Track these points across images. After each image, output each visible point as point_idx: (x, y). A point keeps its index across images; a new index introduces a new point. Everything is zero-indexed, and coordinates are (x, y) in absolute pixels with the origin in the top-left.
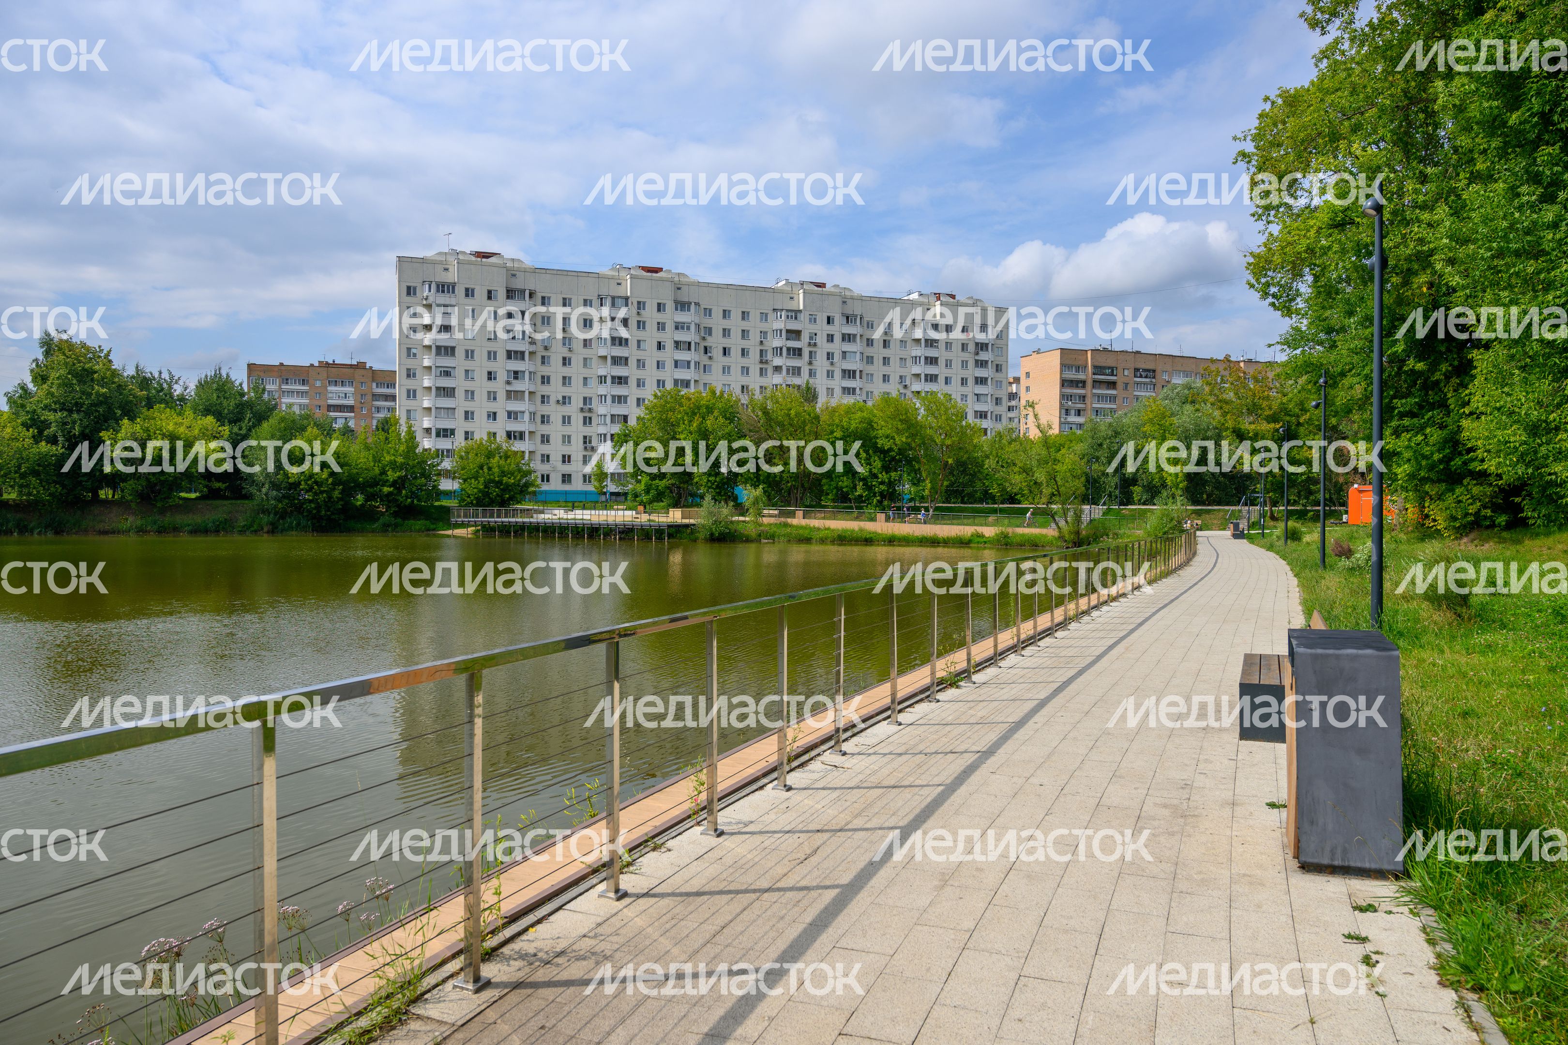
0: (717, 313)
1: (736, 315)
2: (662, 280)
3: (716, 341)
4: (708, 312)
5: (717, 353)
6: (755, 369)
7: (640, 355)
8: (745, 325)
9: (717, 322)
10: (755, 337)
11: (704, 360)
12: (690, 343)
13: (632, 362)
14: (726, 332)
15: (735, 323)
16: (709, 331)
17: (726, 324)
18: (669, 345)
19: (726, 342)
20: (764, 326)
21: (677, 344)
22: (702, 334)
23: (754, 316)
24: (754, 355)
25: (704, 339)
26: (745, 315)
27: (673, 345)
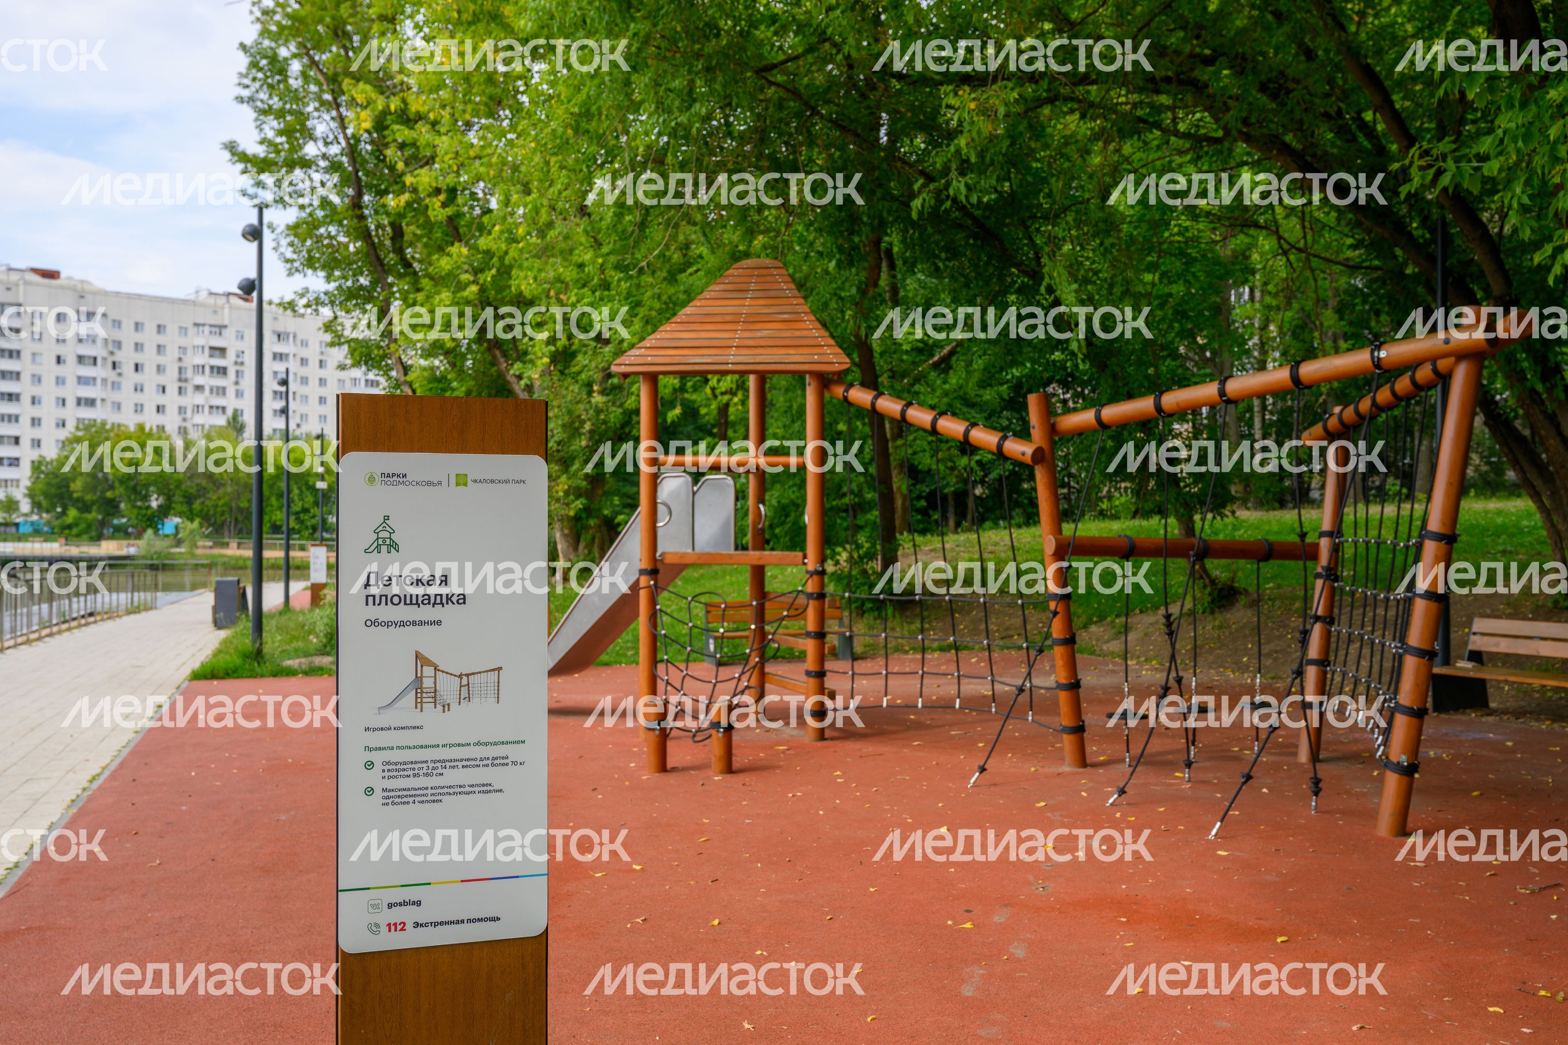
0: (128, 326)
1: (150, 328)
2: (62, 288)
3: (128, 357)
4: (117, 324)
5: (127, 369)
6: (172, 388)
7: (37, 370)
8: (161, 339)
9: (128, 336)
10: (172, 353)
11: (112, 375)
12: (95, 359)
13: (26, 377)
14: (138, 347)
15: (150, 338)
16: (118, 344)
17: (139, 337)
18: (71, 360)
19: (139, 358)
20: (183, 341)
21: (81, 359)
22: (110, 348)
23: (172, 330)
24: (172, 372)
25: (112, 353)
26: (160, 329)
27: (75, 359)
